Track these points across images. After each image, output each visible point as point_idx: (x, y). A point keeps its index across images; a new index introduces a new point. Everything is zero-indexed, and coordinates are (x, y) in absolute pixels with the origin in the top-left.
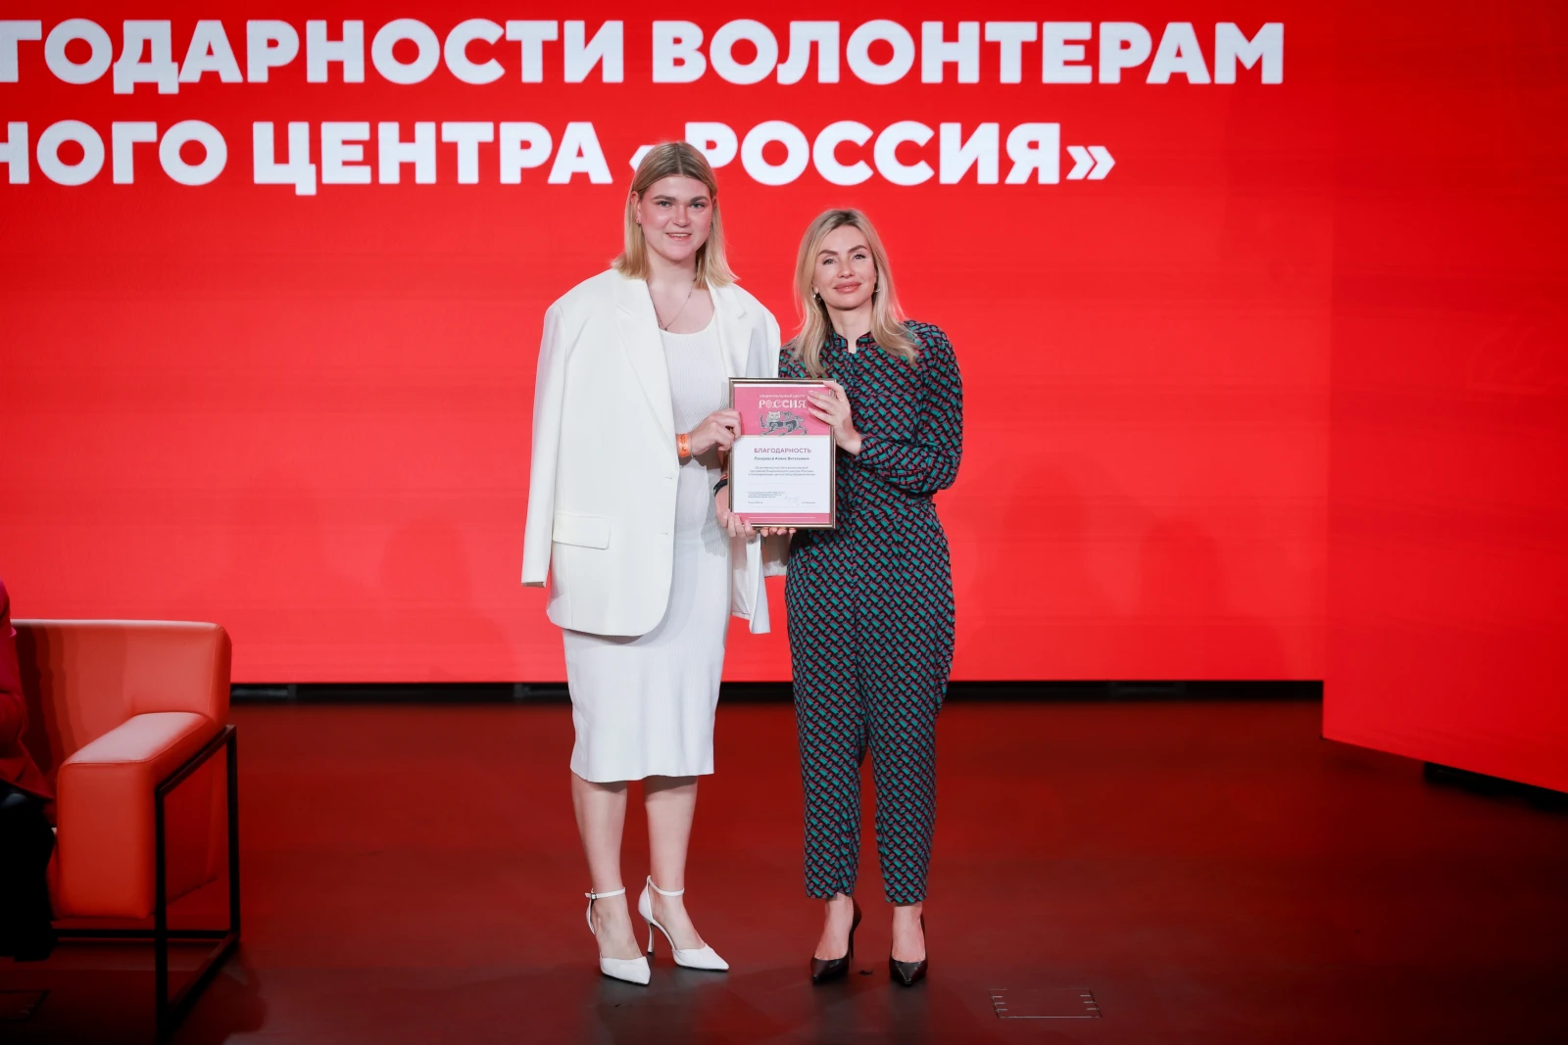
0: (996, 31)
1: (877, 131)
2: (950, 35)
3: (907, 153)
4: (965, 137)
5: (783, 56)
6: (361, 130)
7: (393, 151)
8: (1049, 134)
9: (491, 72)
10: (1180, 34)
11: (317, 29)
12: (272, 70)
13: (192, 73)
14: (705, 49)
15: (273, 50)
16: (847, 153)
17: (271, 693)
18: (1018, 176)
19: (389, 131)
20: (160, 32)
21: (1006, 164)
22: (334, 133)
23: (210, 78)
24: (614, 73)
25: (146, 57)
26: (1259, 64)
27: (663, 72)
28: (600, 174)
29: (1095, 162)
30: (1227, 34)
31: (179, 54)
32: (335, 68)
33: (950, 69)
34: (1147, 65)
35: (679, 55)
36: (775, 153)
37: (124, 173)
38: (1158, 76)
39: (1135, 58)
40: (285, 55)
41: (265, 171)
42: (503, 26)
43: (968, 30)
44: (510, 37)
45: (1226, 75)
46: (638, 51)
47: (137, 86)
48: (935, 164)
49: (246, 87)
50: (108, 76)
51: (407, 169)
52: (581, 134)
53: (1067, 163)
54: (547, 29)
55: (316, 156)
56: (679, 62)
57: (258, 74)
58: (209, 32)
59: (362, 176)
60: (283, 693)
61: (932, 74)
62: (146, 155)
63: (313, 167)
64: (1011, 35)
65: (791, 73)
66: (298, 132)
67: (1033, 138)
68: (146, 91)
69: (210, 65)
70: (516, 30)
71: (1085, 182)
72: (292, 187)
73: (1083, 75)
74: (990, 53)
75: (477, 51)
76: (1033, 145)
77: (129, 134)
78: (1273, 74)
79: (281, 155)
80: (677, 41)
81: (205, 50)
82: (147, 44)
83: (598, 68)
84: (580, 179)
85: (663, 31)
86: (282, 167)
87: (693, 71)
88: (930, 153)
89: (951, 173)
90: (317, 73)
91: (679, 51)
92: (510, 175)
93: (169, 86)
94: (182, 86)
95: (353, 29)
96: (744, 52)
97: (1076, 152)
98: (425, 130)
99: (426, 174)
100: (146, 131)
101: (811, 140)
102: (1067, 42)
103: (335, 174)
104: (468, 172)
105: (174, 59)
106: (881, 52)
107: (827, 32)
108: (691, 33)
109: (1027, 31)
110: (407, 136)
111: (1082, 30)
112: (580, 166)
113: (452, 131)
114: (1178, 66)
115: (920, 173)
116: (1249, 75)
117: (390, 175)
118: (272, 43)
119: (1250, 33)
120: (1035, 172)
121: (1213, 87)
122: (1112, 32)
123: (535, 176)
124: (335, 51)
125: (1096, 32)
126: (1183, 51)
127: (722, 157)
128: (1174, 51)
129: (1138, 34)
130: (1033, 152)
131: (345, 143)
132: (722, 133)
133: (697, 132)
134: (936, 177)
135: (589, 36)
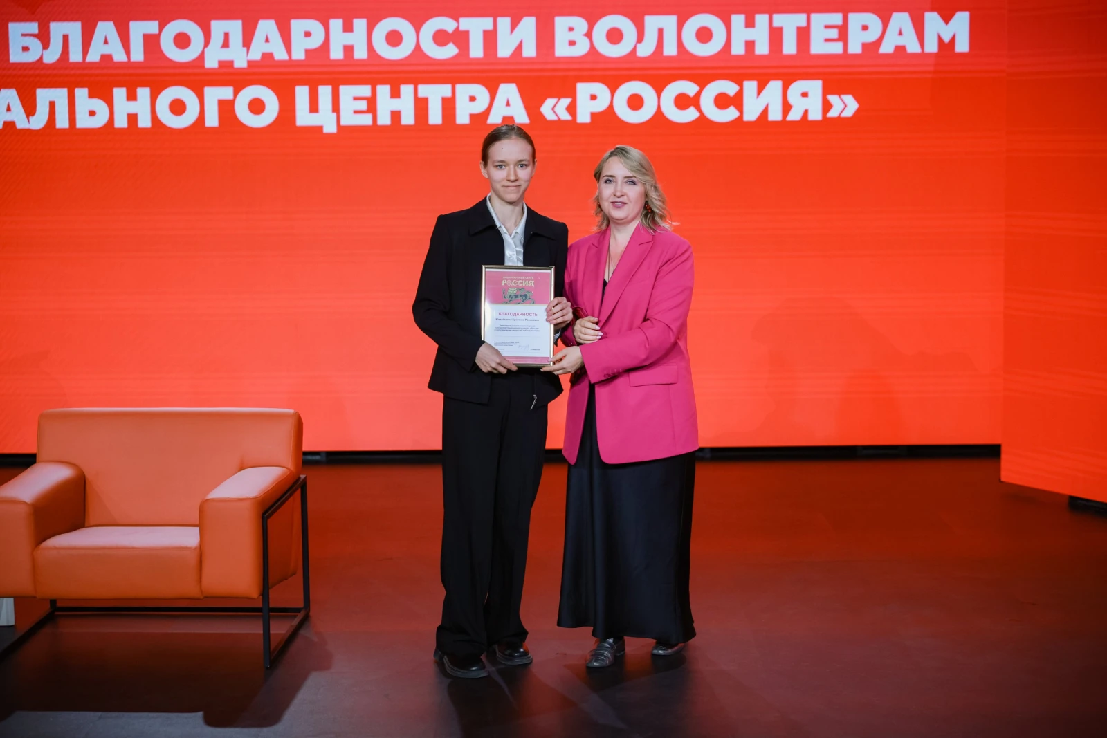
0: (780, 20)
1: (702, 87)
2: (750, 23)
3: (722, 101)
4: (760, 90)
5: (640, 38)
6: (365, 90)
7: (386, 104)
8: (815, 87)
9: (450, 51)
10: (901, 20)
11: (336, 24)
12: (307, 52)
13: (255, 55)
14: (589, 35)
15: (308, 39)
16: (682, 102)
18: (795, 115)
19: (383, 91)
20: (235, 28)
21: (787, 107)
22: (347, 92)
23: (268, 56)
24: (530, 51)
25: (226, 44)
26: (953, 39)
27: (562, 50)
28: (521, 117)
29: (843, 106)
30: (932, 20)
31: (247, 43)
32: (348, 49)
33: (750, 45)
34: (879, 41)
35: (572, 38)
36: (635, 102)
37: (212, 120)
38: (887, 48)
39: (871, 36)
40: (316, 41)
41: (303, 118)
42: (457, 21)
44: (462, 28)
45: (932, 47)
46: (545, 37)
47: (221, 63)
48: (740, 108)
49: (291, 63)
50: (202, 57)
51: (396, 115)
52: (508, 91)
53: (827, 106)
54: (487, 23)
55: (336, 108)
56: (572, 43)
57: (298, 54)
59: (366, 120)
61: (738, 49)
62: (226, 108)
63: (334, 115)
64: (790, 23)
65: (645, 50)
66: (325, 92)
67: (805, 90)
68: (226, 65)
69: (267, 48)
70: (466, 23)
71: (839, 119)
72: (321, 128)
73: (837, 48)
74: (776, 35)
75: (441, 38)
76: (805, 95)
77: (214, 95)
78: (962, 46)
79: (314, 108)
80: (571, 29)
81: (264, 39)
82: (227, 35)
83: (520, 47)
85: (561, 23)
86: (314, 115)
87: (581, 49)
88: (737, 101)
89: (751, 114)
90: (336, 54)
91: (572, 36)
92: (462, 118)
93: (241, 63)
94: (249, 62)
95: (360, 24)
96: (615, 36)
97: (833, 99)
98: (407, 90)
99: (408, 119)
100: (226, 93)
101: (659, 93)
102: (827, 27)
103: (348, 119)
104: (435, 116)
105: (244, 46)
106: (704, 35)
107: (669, 22)
108: (580, 24)
109: (800, 19)
110: (395, 94)
111: (837, 18)
112: (508, 112)
113: (425, 90)
114: (900, 41)
115: (730, 114)
116: (946, 47)
117: (384, 119)
118: (308, 34)
119: (947, 19)
120: (806, 112)
121: (923, 55)
122: (856, 19)
123: (479, 119)
124: (348, 39)
125: (845, 19)
126: (903, 32)
127: (601, 105)
128: (897, 32)
129: (873, 20)
130: (805, 99)
131: (355, 99)
132: (600, 89)
133: (584, 90)
134: (741, 116)
135: (513, 26)
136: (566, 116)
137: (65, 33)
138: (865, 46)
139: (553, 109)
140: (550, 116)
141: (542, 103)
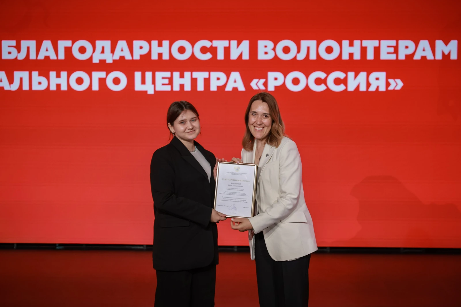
0: (365, 43)
1: (328, 74)
2: (351, 45)
3: (337, 81)
4: (356, 76)
5: (299, 51)
6: (168, 74)
7: (177, 81)
8: (382, 75)
9: (208, 56)
10: (424, 44)
11: (155, 43)
12: (141, 56)
13: (117, 57)
14: (274, 49)
15: (141, 50)
16: (318, 81)
17: (138, 247)
18: (372, 89)
19: (176, 74)
20: (107, 44)
21: (368, 85)
22: (159, 75)
23: (122, 58)
24: (246, 57)
25: (103, 52)
26: (449, 54)
27: (261, 56)
28: (241, 88)
29: (397, 84)
30: (439, 44)
31: (113, 51)
32: (160, 55)
33: (351, 55)
34: (413, 54)
36: (296, 81)
37: (96, 87)
38: (417, 57)
39: (410, 51)
40: (145, 51)
41: (138, 87)
42: (212, 42)
43: (357, 43)
44: (214, 45)
45: (439, 57)
46: (253, 50)
47: (100, 61)
48: (346, 85)
49: (133, 61)
50: (91, 58)
51: (182, 86)
52: (235, 75)
53: (388, 84)
54: (225, 43)
55: (154, 82)
56: (266, 53)
57: (137, 57)
58: (122, 44)
59: (168, 88)
60: (142, 248)
61: (345, 57)
62: (102, 81)
63: (153, 86)
64: (370, 44)
65: (301, 57)
66: (149, 75)
67: (377, 76)
68: (103, 62)
69: (122, 54)
70: (216, 43)
71: (394, 91)
72: (146, 92)
73: (393, 57)
74: (364, 50)
75: (204, 50)
76: (377, 79)
77: (97, 75)
78: (454, 56)
79: (143, 82)
80: (266, 47)
81: (121, 49)
82: (103, 48)
83: (241, 55)
84: (235, 89)
85: (261, 44)
86: (143, 86)
87: (270, 56)
88: (345, 81)
89: (351, 87)
90: (154, 57)
91: (266, 50)
92: (213, 88)
93: (109, 61)
94: (114, 61)
95: (166, 43)
96: (286, 50)
97: (391, 81)
98: (187, 74)
99: (188, 88)
100: (102, 74)
101: (307, 77)
102: (388, 47)
103: (160, 87)
104: (201, 87)
105: (111, 53)
106: (329, 50)
107: (312, 44)
108: (270, 44)
109: (376, 43)
110: (182, 76)
111: (393, 43)
112: (235, 85)
113: (196, 75)
114: (424, 54)
115: (341, 88)
116: (446, 57)
117: (176, 88)
118: (141, 48)
119: (446, 44)
120: (378, 87)
121: (435, 61)
122: (402, 43)
123: (221, 88)
124: (160, 50)
125: (397, 43)
126: (426, 49)
127: (279, 83)
128: (422, 49)
129: (411, 44)
130: (377, 81)
131: (163, 78)
132: (279, 75)
133: (271, 75)
134: (346, 89)
135: (238, 45)
136: (262, 88)
137: (28, 45)
138: (407, 56)
139: (257, 84)
140: (255, 87)
141: (251, 81)
